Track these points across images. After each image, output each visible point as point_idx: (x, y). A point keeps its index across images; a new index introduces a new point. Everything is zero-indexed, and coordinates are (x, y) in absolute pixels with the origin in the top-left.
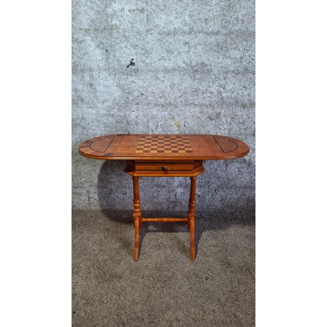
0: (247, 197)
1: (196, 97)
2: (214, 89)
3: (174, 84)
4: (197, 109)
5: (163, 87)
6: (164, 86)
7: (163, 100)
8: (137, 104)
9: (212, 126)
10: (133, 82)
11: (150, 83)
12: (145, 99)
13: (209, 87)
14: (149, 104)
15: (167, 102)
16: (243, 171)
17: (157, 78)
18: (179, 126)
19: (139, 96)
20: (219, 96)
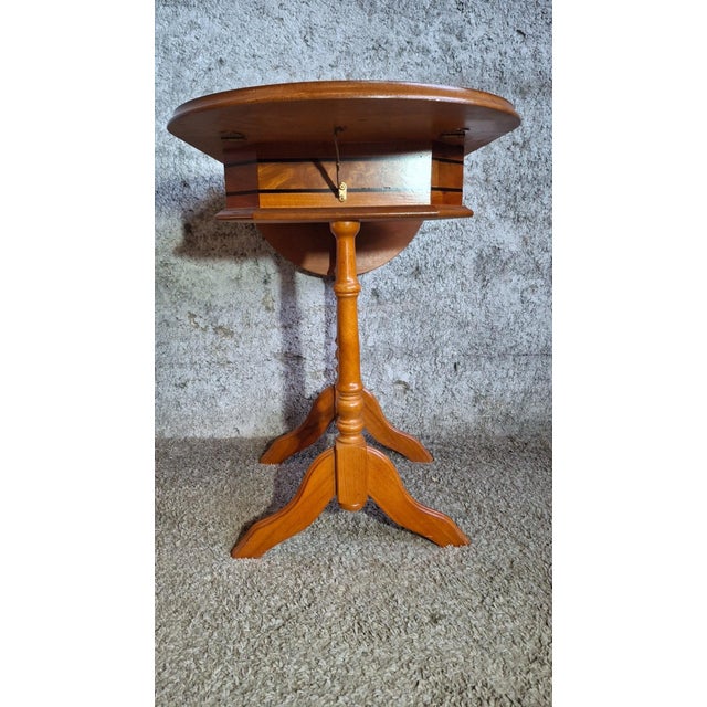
1: (381, 65)
2: (430, 40)
3: (312, 28)
5: (282, 39)
6: (282, 33)
7: (282, 78)
11: (242, 26)
12: (230, 75)
13: (417, 33)
16: (534, 299)
17: (262, 11)
19: (212, 66)
20: (448, 60)
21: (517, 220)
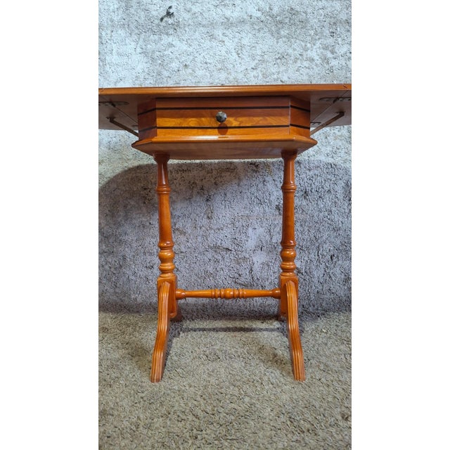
1: (283, 68)
2: (314, 53)
3: (242, 47)
5: (223, 53)
6: (224, 50)
7: (223, 75)
10: (171, 45)
11: (199, 45)
12: (191, 74)
13: (306, 49)
17: (212, 37)
19: (181, 69)
20: (325, 65)
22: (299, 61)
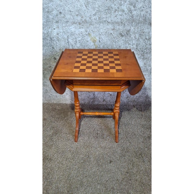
0: (146, 95)
1: (109, 15)
2: (125, 7)
3: (88, 3)
4: (110, 26)
5: (79, 6)
6: (79, 4)
7: (79, 18)
8: (57, 22)
9: (123, 42)
12: (64, 17)
13: (121, 5)
14: (67, 22)
15: (83, 20)
18: (94, 41)
19: (58, 14)
20: (130, 14)
21: (144, 59)
22: (117, 12)
